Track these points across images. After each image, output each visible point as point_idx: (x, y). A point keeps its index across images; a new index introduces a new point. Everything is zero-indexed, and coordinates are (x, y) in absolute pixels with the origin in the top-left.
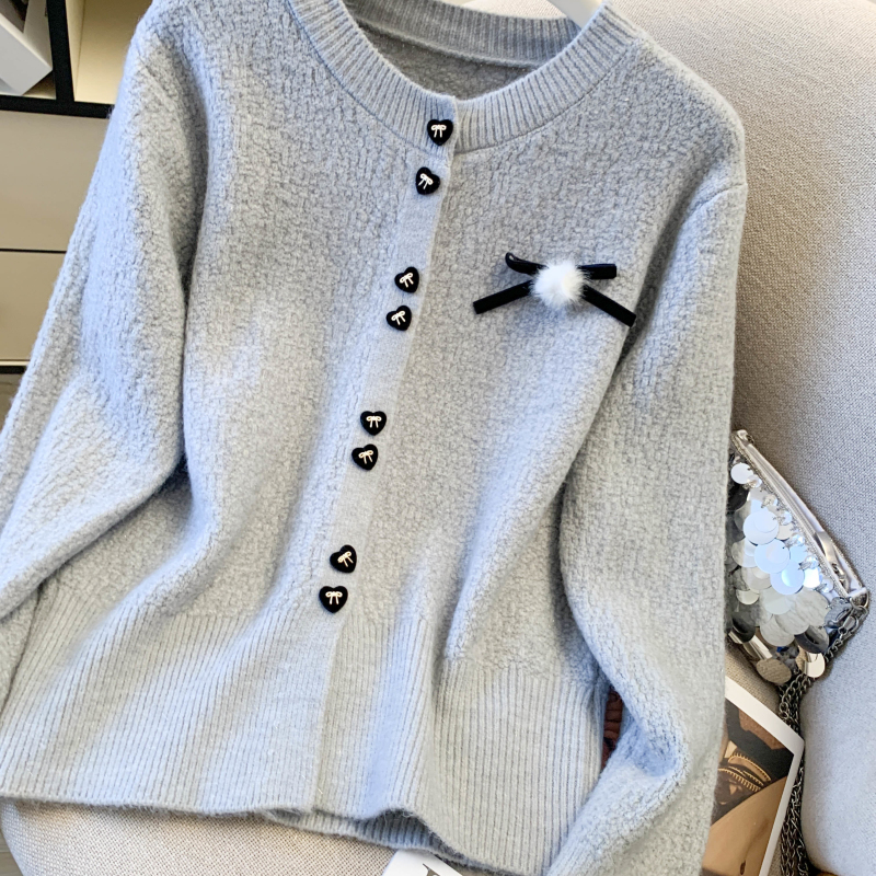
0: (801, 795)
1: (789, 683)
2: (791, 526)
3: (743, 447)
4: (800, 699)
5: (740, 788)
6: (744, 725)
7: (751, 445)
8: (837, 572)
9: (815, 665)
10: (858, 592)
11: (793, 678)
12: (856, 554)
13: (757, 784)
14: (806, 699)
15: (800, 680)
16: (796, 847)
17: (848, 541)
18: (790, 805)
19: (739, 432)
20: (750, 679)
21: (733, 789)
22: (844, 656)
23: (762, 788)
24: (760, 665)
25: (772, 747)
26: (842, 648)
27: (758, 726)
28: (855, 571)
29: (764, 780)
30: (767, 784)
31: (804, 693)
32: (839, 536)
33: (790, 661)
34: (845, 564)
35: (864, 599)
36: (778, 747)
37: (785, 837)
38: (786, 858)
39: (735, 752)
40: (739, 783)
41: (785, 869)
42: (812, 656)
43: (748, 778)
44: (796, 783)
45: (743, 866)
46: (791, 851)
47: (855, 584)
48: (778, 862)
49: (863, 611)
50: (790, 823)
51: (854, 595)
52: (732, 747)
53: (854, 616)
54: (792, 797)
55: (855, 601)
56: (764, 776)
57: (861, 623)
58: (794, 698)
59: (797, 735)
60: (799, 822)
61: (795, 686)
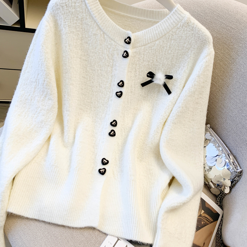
0: (222, 225)
1: (219, 195)
2: (221, 151)
3: (209, 129)
4: (223, 199)
5: (205, 223)
6: (207, 206)
7: (211, 129)
8: (234, 165)
10: (240, 170)
11: (221, 193)
12: (239, 160)
13: (209, 222)
14: (224, 199)
15: (223, 194)
16: (220, 239)
17: (237, 156)
18: (219, 228)
19: (208, 125)
20: (209, 193)
21: (203, 223)
22: (235, 188)
23: (211, 223)
24: (211, 190)
25: (214, 212)
26: (234, 185)
27: (211, 206)
28: (239, 164)
29: (211, 221)
30: (212, 222)
31: (224, 197)
32: (235, 155)
33: (220, 189)
34: (236, 162)
35: (241, 172)
36: (215, 212)
37: (217, 237)
38: (217, 242)
39: (204, 213)
40: (204, 221)
41: (217, 245)
42: (226, 187)
43: (207, 220)
44: (220, 222)
45: (204, 244)
46: (218, 240)
47: (239, 168)
48: (214, 243)
49: (241, 175)
50: (219, 233)
51: (238, 171)
52: (203, 211)
53: (238, 177)
54: (219, 226)
55: (239, 173)
56: (212, 220)
57: (240, 179)
58: (221, 199)
59: (221, 209)
60: (221, 233)
61: (221, 195)
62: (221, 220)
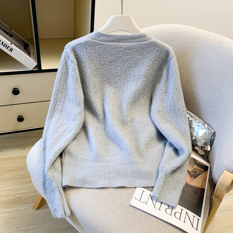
1: (205, 154)
2: (198, 123)
4: (208, 157)
6: (197, 162)
8: (209, 129)
9: (209, 148)
10: (213, 131)
11: (205, 153)
15: (207, 153)
17: (210, 124)
18: (210, 175)
20: (198, 155)
21: (198, 173)
22: (213, 145)
24: (198, 152)
25: (204, 166)
26: (213, 143)
27: (200, 162)
28: (212, 128)
30: (204, 172)
31: (208, 155)
32: (208, 123)
33: (204, 149)
34: (210, 128)
35: (214, 133)
42: (208, 146)
43: (200, 171)
44: (210, 172)
45: (202, 185)
47: (212, 130)
48: (209, 185)
49: (215, 135)
50: (210, 178)
51: (212, 132)
52: (196, 166)
53: (213, 136)
55: (213, 133)
56: (203, 171)
57: (215, 137)
58: (207, 157)
59: (208, 163)
60: (212, 178)
61: (206, 154)
62: (210, 170)
